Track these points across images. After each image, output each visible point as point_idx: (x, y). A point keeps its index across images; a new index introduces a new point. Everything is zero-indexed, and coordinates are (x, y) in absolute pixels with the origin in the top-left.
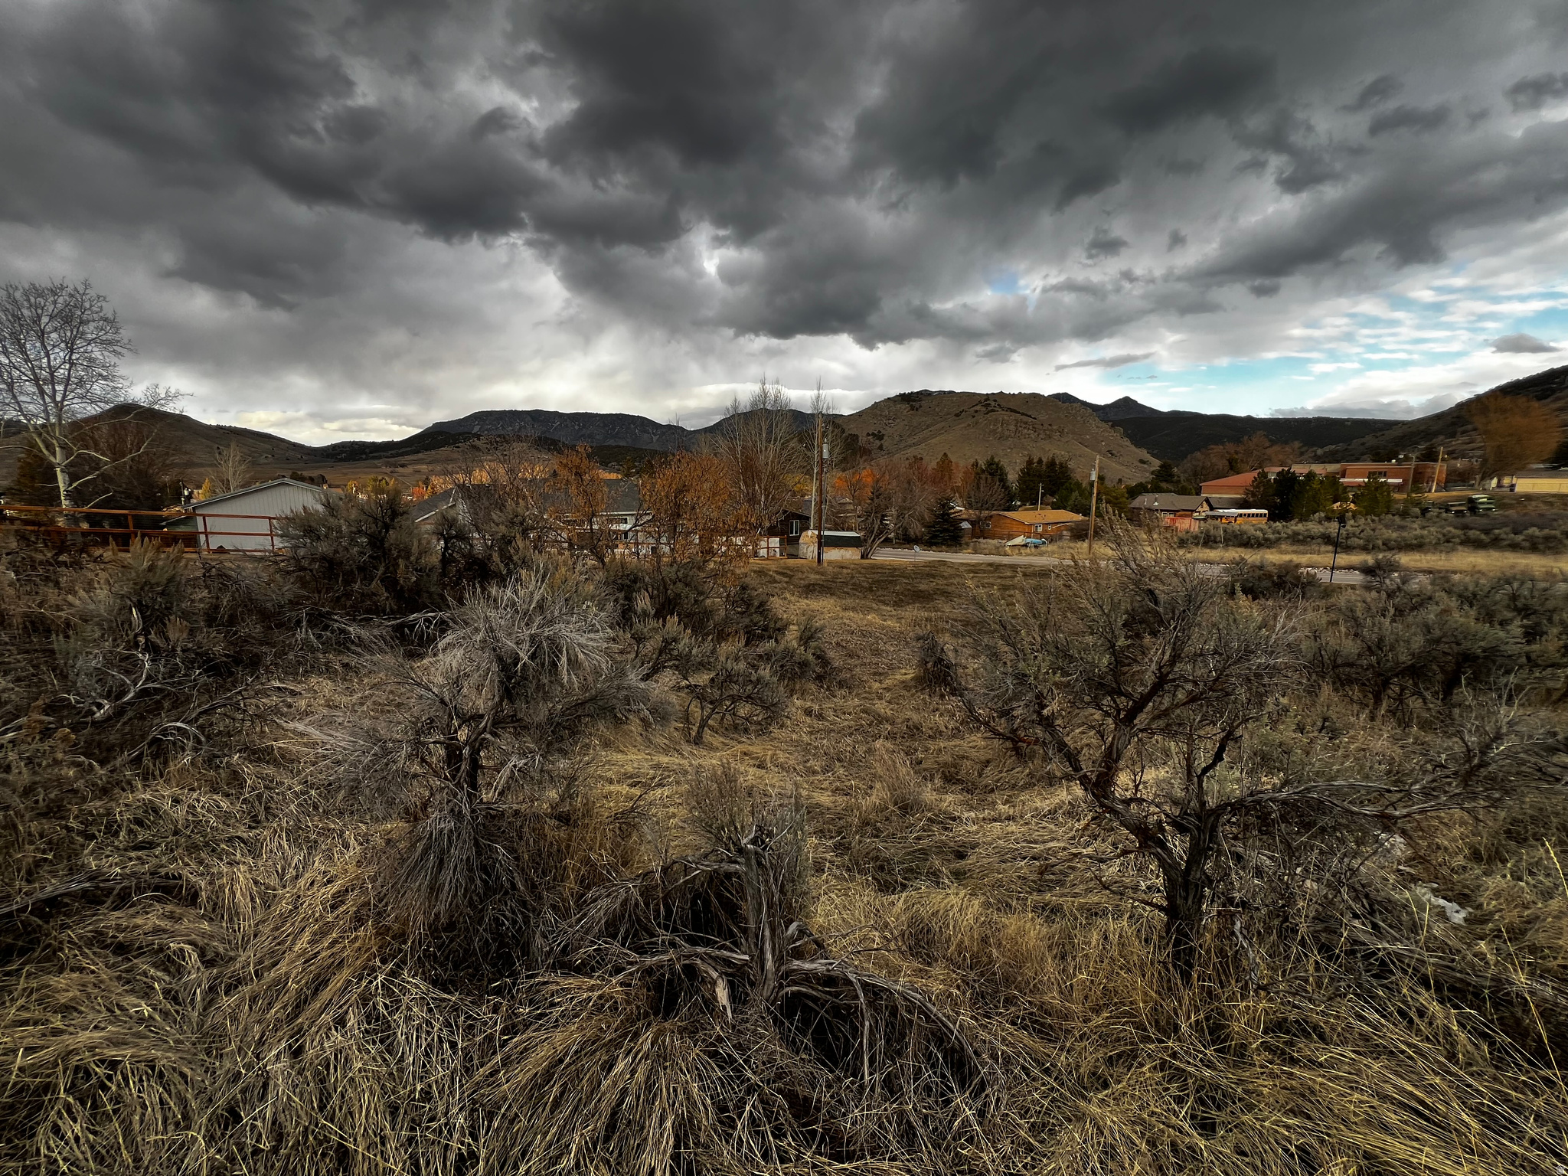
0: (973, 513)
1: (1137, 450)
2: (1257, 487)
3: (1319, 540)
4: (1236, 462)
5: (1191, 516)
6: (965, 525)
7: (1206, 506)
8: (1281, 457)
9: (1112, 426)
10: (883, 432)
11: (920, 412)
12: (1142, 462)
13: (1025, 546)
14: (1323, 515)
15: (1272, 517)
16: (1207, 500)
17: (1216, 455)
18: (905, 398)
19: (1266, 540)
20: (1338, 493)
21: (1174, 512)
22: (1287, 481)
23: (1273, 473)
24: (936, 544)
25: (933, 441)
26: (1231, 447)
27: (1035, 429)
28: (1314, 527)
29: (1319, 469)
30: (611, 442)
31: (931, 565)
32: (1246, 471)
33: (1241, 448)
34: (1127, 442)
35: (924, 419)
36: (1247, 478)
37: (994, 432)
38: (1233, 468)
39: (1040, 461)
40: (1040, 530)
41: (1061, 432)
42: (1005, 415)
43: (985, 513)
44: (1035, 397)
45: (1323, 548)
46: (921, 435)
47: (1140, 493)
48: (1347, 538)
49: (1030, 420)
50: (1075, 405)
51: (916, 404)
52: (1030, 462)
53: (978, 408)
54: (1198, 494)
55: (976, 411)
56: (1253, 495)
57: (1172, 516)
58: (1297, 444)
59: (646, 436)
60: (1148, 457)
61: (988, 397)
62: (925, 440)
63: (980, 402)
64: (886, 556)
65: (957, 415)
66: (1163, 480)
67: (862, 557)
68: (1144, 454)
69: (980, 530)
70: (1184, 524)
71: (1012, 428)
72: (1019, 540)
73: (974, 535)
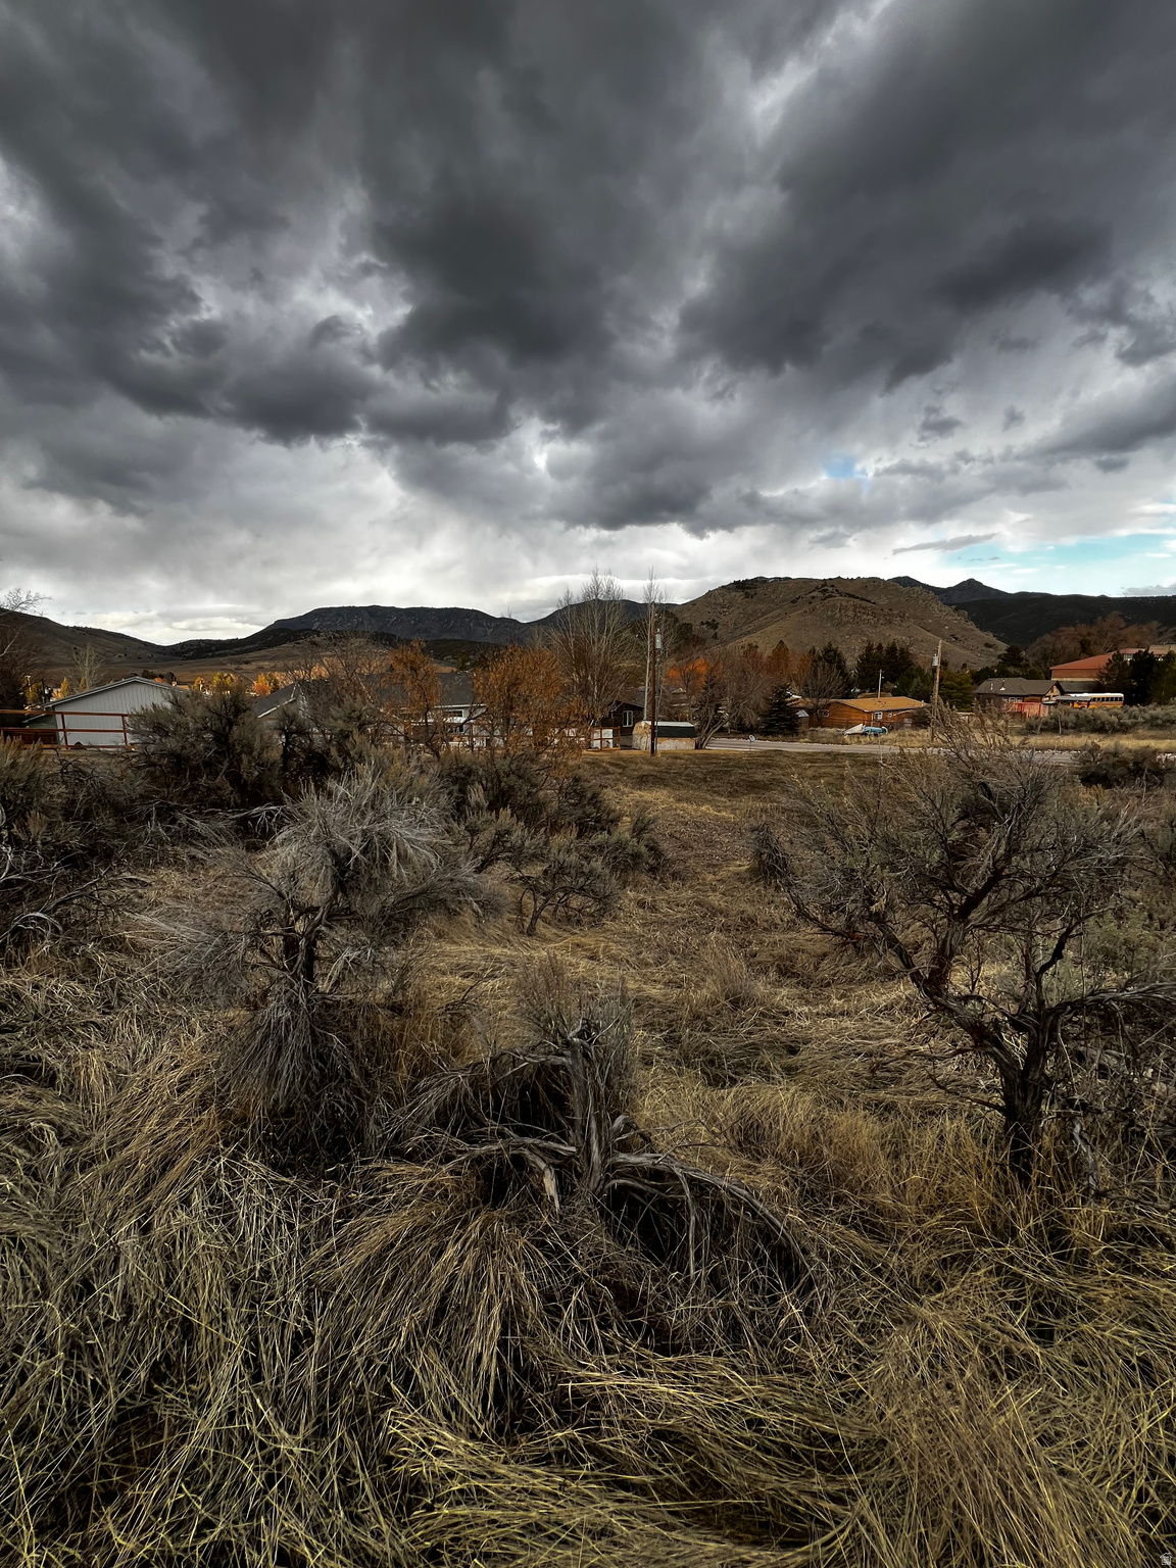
1: (982, 634)
2: (1112, 669)
4: (1089, 645)
5: (1040, 701)
6: (802, 714)
7: (1056, 691)
8: (1138, 638)
9: (956, 610)
10: (717, 620)
11: (755, 599)
12: (987, 645)
13: (865, 734)
15: (1128, 701)
16: (1058, 685)
17: (1068, 637)
18: (739, 586)
19: (1122, 725)
21: (1022, 697)
22: (1145, 662)
23: (1129, 654)
24: (772, 734)
25: (769, 628)
26: (1083, 629)
27: (874, 615)
28: (1174, 711)
30: (447, 636)
31: (766, 754)
32: (1100, 654)
33: (1094, 630)
34: (971, 625)
35: (759, 606)
36: (1101, 660)
37: (832, 618)
38: (1086, 649)
39: (880, 647)
40: (880, 717)
41: (902, 617)
42: (844, 601)
43: (823, 701)
44: (875, 580)
46: (756, 623)
47: (986, 678)
49: (870, 605)
50: (917, 588)
51: (751, 592)
52: (869, 648)
53: (815, 594)
54: (1048, 677)
55: (813, 597)
56: (1108, 678)
57: (1020, 701)
58: (1155, 624)
59: (480, 629)
60: (994, 640)
61: (824, 582)
62: (760, 627)
63: (817, 588)
65: (793, 602)
66: (1012, 663)
67: (697, 747)
68: (990, 637)
69: (818, 719)
70: (1033, 710)
71: (850, 613)
72: (858, 728)
73: (811, 724)
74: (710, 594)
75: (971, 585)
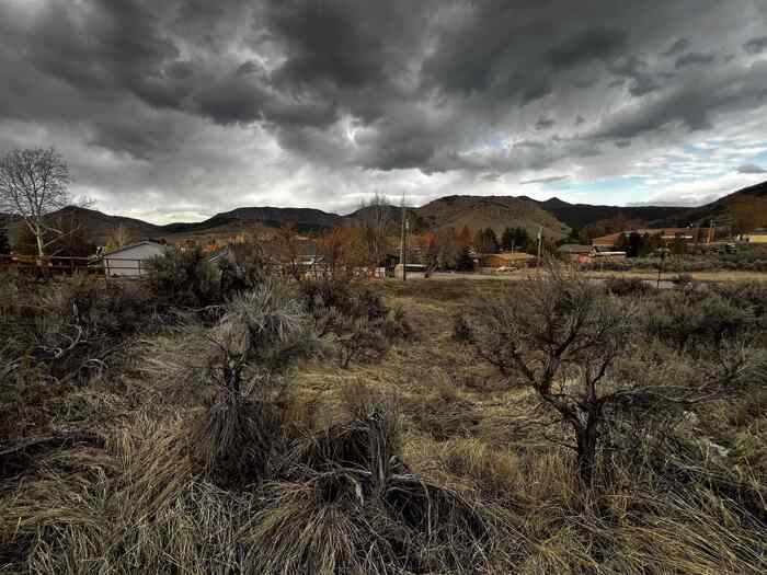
0: (480, 255)
1: (560, 223)
2: (620, 241)
3: (652, 267)
4: (610, 229)
5: (587, 255)
7: (595, 250)
8: (632, 225)
9: (548, 212)
10: (435, 216)
11: (453, 207)
14: (653, 254)
15: (628, 256)
16: (595, 248)
17: (600, 225)
18: (444, 198)
19: (625, 267)
20: (661, 243)
21: (579, 253)
22: (635, 238)
23: (628, 234)
24: (461, 270)
25: (460, 220)
26: (607, 221)
28: (648, 260)
29: (651, 232)
30: (304, 222)
31: (458, 280)
32: (615, 233)
33: (612, 222)
34: (555, 219)
36: (615, 236)
37: (489, 215)
38: (608, 231)
39: (513, 229)
41: (523, 215)
42: (495, 207)
43: (486, 255)
44: (510, 198)
45: (654, 271)
46: (454, 217)
48: (665, 266)
49: (507, 209)
50: (529, 201)
51: (452, 202)
52: (508, 230)
53: (481, 203)
54: (591, 244)
55: (481, 205)
56: (619, 244)
58: (639, 219)
59: (320, 219)
61: (486, 198)
63: (482, 201)
64: (437, 276)
65: (472, 207)
66: (574, 237)
68: (563, 225)
70: (584, 259)
71: (498, 213)
72: (502, 268)
73: (480, 266)
74: (432, 203)
75: (555, 200)
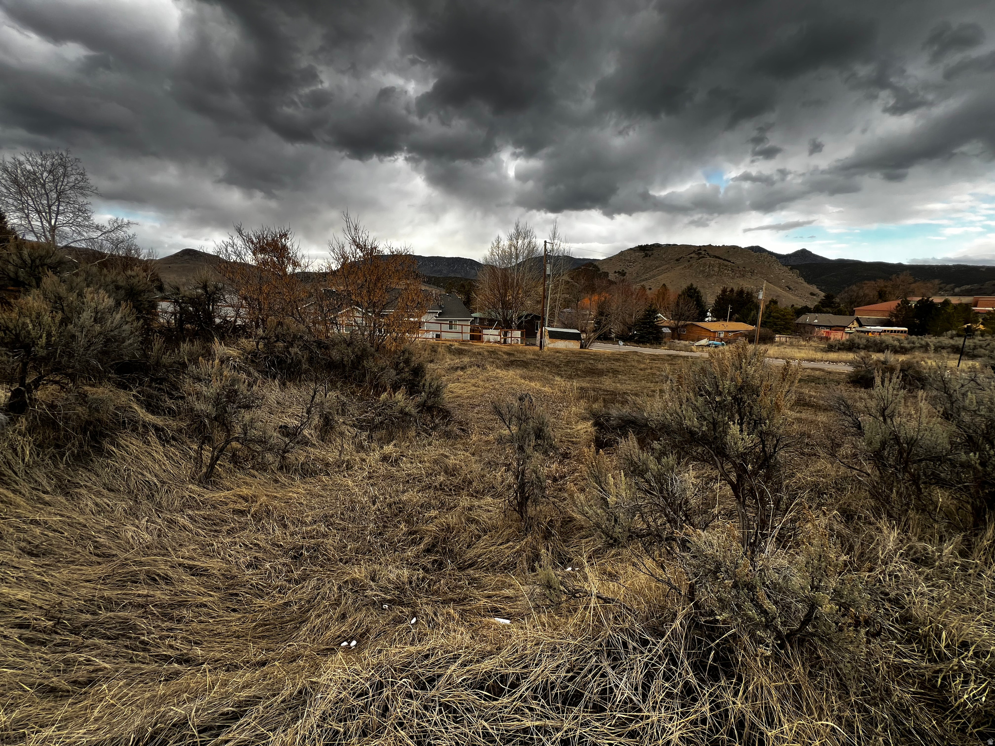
0: (673, 323)
1: (808, 286)
2: (900, 310)
3: (949, 350)
4: (885, 294)
5: (844, 330)
6: (666, 330)
7: (856, 324)
8: (923, 291)
9: (791, 269)
10: (625, 270)
11: (652, 258)
12: (812, 294)
13: (708, 346)
14: (954, 332)
15: (910, 333)
16: (858, 320)
17: (869, 288)
18: (642, 248)
20: (972, 317)
21: (830, 327)
22: (926, 307)
23: (914, 300)
24: (643, 343)
25: (660, 277)
26: (881, 283)
27: (733, 271)
29: (954, 300)
30: (452, 275)
32: (893, 300)
33: (889, 284)
34: (801, 280)
35: (654, 262)
36: (892, 305)
37: (703, 271)
38: (882, 297)
39: (732, 290)
40: (722, 335)
41: (752, 273)
42: (712, 261)
44: (735, 248)
45: (952, 356)
46: (651, 273)
47: (804, 313)
48: (974, 349)
49: (730, 264)
51: (649, 253)
52: (724, 291)
53: (692, 255)
54: (853, 315)
55: (691, 258)
56: (896, 316)
57: (828, 330)
58: (937, 281)
59: (473, 271)
60: (817, 291)
61: (700, 248)
62: (654, 276)
63: (694, 252)
64: (599, 348)
65: (677, 260)
66: (826, 306)
67: (581, 347)
68: (814, 289)
69: (677, 333)
70: (837, 336)
71: (716, 269)
72: (704, 342)
73: (673, 338)
74: (622, 253)
75: (803, 254)
